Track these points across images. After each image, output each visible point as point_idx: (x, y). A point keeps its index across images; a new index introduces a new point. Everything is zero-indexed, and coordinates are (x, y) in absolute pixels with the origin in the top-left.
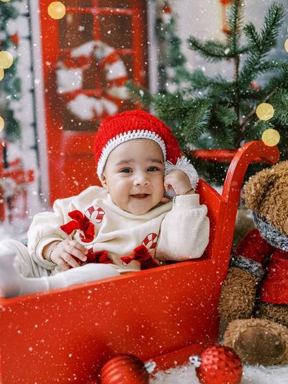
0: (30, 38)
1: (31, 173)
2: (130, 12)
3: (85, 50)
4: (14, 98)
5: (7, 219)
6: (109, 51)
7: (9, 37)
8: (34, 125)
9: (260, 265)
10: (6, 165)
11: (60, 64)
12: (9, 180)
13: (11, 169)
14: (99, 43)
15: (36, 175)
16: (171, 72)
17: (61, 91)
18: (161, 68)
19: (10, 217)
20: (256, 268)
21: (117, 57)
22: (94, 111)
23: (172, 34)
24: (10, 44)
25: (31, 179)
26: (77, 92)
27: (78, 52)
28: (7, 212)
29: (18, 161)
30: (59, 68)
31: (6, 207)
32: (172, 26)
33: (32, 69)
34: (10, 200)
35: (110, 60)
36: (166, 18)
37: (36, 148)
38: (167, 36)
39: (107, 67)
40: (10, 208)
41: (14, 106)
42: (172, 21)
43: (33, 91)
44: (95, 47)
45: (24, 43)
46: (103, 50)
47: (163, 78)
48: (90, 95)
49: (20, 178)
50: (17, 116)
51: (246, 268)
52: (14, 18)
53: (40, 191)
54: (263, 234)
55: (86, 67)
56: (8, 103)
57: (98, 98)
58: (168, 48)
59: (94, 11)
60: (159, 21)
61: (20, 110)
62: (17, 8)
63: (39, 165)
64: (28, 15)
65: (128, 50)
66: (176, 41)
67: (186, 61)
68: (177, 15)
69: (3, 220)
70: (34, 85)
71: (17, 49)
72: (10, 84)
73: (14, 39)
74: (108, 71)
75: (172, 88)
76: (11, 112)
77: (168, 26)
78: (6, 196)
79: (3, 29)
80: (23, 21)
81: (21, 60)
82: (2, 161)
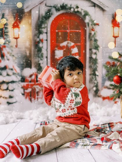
0: (47, 40)
2: (80, 31)
3: (65, 44)
4: (41, 59)
6: (73, 44)
7: (40, 40)
10: (37, 81)
11: (56, 48)
12: (38, 86)
13: (38, 83)
14: (69, 42)
16: (94, 51)
17: (56, 57)
18: (90, 50)
19: (37, 98)
21: (75, 46)
23: (94, 38)
24: (40, 42)
27: (62, 45)
28: (36, 97)
30: (56, 50)
31: (36, 95)
32: (95, 35)
33: (47, 50)
34: (38, 93)
35: (73, 47)
36: (93, 33)
38: (93, 39)
39: (72, 49)
40: (38, 95)
41: (41, 62)
42: (95, 34)
43: (47, 57)
44: (68, 43)
45: (45, 42)
46: (70, 43)
47: (91, 53)
52: (42, 34)
55: (65, 49)
56: (39, 61)
58: (93, 43)
59: (68, 31)
60: (90, 34)
61: (42, 63)
62: (43, 31)
64: (47, 33)
65: (79, 44)
66: (96, 40)
67: (99, 47)
68: (96, 32)
69: (35, 99)
70: (47, 55)
71: (42, 44)
72: (40, 55)
73: (42, 41)
74: (72, 51)
75: (94, 56)
76: (40, 64)
77: (93, 35)
78: (36, 91)
79: (38, 37)
80: (45, 35)
81: (44, 47)
82: (36, 80)
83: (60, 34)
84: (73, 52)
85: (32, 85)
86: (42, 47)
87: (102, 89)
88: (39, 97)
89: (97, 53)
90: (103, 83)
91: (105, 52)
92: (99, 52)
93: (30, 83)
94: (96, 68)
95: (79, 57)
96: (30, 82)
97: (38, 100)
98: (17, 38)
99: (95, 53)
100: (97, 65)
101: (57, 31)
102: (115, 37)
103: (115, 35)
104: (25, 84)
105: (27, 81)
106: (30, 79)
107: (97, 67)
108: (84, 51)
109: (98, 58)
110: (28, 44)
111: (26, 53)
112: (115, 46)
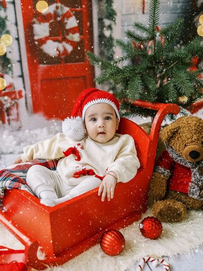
0: (13, 3)
1: (20, 92)
6: (66, 9)
8: (20, 61)
9: (169, 171)
11: (35, 20)
12: (6, 98)
14: (59, 5)
15: (23, 94)
16: (107, 22)
17: (36, 38)
18: (100, 20)
19: (9, 120)
20: (167, 173)
21: (71, 14)
22: (58, 50)
24: (1, 7)
25: (21, 96)
26: (47, 38)
28: (6, 118)
29: (11, 85)
30: (34, 23)
31: (6, 114)
33: (16, 24)
34: (8, 110)
35: (67, 16)
37: (22, 76)
39: (66, 21)
40: (8, 115)
43: (18, 39)
44: (57, 8)
45: (10, 6)
46: (62, 9)
47: (101, 25)
48: (55, 40)
49: (13, 96)
50: (9, 56)
51: (162, 173)
53: (26, 104)
54: (170, 155)
55: (51, 21)
57: (60, 42)
58: (104, 5)
61: (10, 52)
63: (24, 88)
65: (79, 9)
66: (109, 2)
67: (116, 14)
69: (4, 123)
70: (18, 35)
71: (5, 10)
73: (3, 4)
74: (66, 23)
75: (107, 33)
78: (5, 107)
81: (9, 18)
84: (68, 27)
86: (6, 18)
88: (11, 117)
89: (113, 26)
91: (126, 24)
92: (115, 23)
94: (112, 55)
95: (81, 34)
97: (9, 124)
99: (110, 27)
107: (114, 53)
108: (88, 24)
109: (114, 36)
112: (143, 13)
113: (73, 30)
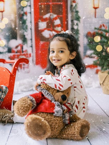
0: (30, 13)
2: (62, 3)
3: (47, 16)
4: (26, 31)
5: (23, 69)
6: (55, 16)
7: (24, 13)
8: (31, 39)
11: (40, 20)
12: (24, 56)
13: (24, 53)
14: (52, 14)
15: (32, 55)
16: (75, 22)
17: (40, 29)
18: (72, 21)
19: (24, 68)
21: (58, 18)
22: (50, 35)
23: (76, 10)
24: (25, 15)
25: (30, 56)
26: (45, 29)
27: (45, 17)
28: (23, 66)
29: (26, 51)
30: (39, 22)
33: (31, 22)
35: (56, 19)
36: (74, 4)
37: (32, 46)
38: (74, 10)
39: (54, 21)
42: (76, 5)
43: (31, 29)
44: (51, 15)
45: (29, 15)
46: (53, 15)
47: (73, 24)
48: (49, 30)
49: (27, 56)
50: (26, 37)
52: (26, 7)
53: (33, 60)
55: (48, 21)
56: (24, 33)
57: (51, 31)
58: (75, 14)
59: (50, 3)
60: (72, 6)
61: (27, 35)
63: (32, 52)
64: (30, 6)
65: (61, 16)
66: (77, 12)
67: (80, 18)
68: (78, 3)
69: (21, 69)
72: (25, 27)
73: (26, 13)
75: (75, 27)
76: (24, 36)
77: (74, 7)
79: (22, 10)
80: (28, 8)
81: (28, 19)
82: (21, 50)
83: (43, 6)
84: (55, 24)
85: (18, 56)
86: (26, 20)
87: (84, 58)
89: (79, 24)
90: (85, 53)
91: (86, 23)
92: (80, 22)
93: (16, 54)
95: (62, 27)
96: (17, 52)
98: (2, 12)
99: (77, 24)
100: (79, 35)
101: (40, 4)
102: (95, 8)
103: (96, 6)
104: (12, 54)
105: (14, 52)
106: (16, 50)
107: (79, 37)
108: (66, 23)
109: (79, 29)
110: (13, 17)
111: (11, 25)
112: (95, 17)
113: (58, 26)
